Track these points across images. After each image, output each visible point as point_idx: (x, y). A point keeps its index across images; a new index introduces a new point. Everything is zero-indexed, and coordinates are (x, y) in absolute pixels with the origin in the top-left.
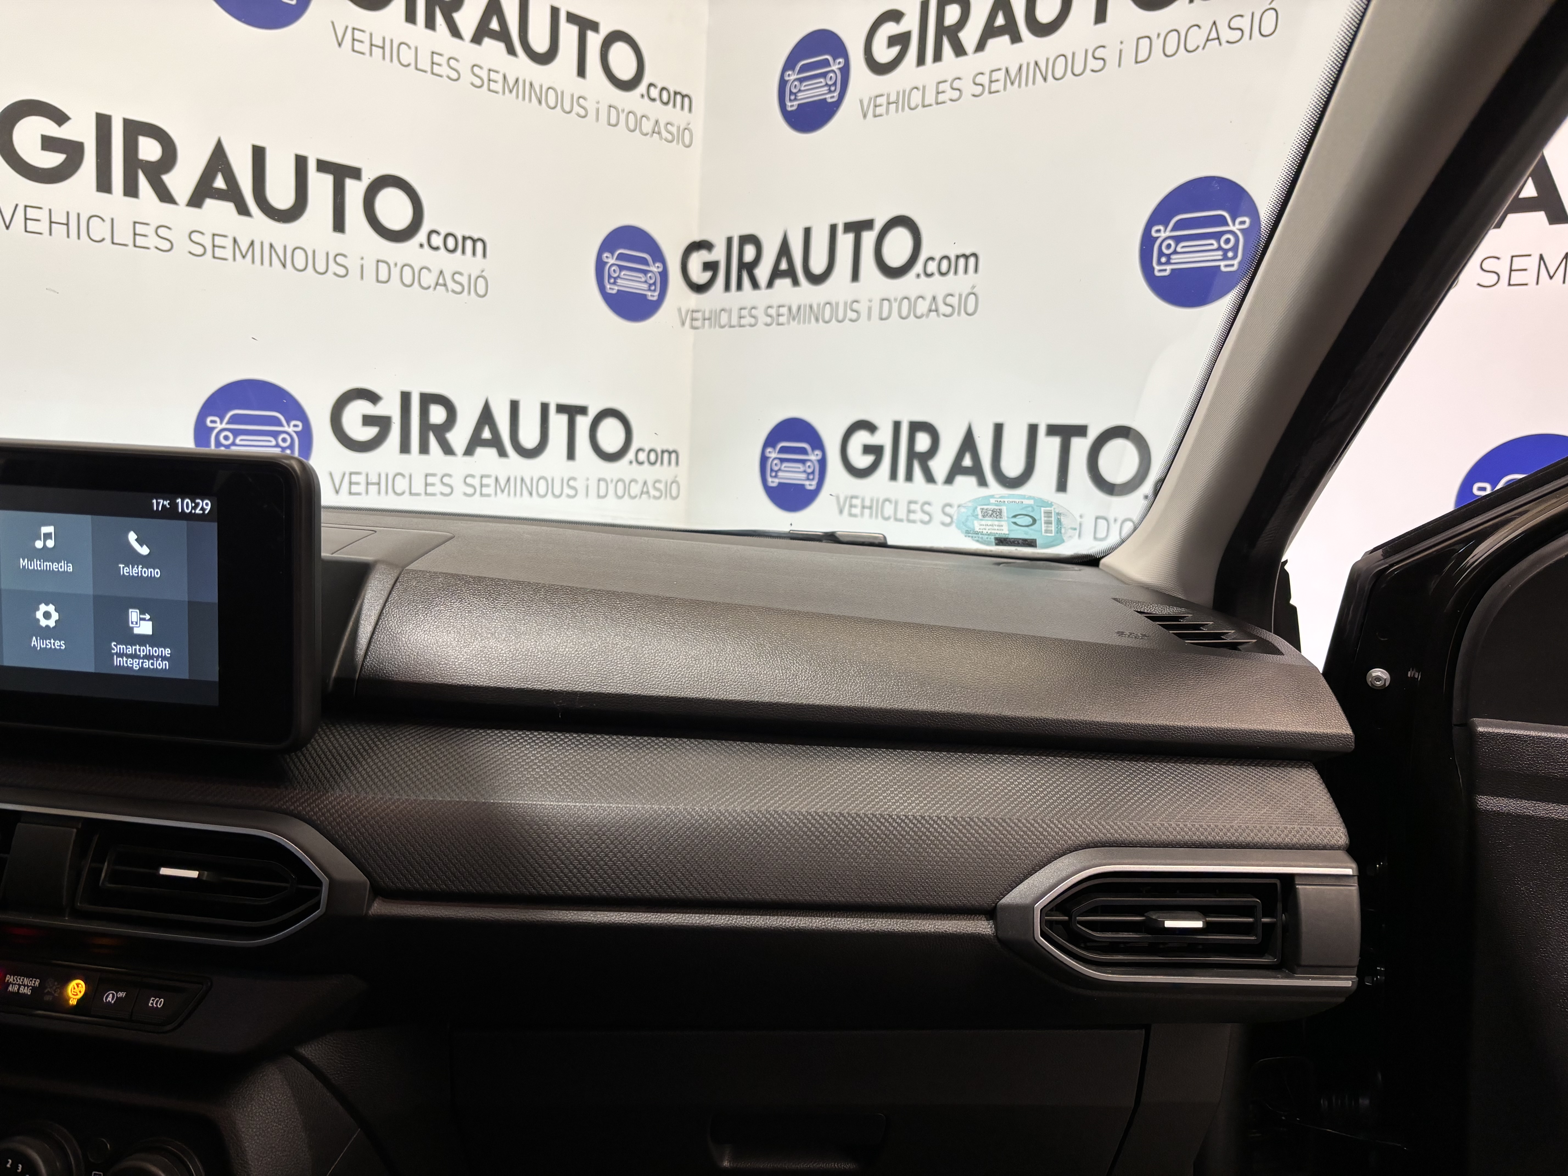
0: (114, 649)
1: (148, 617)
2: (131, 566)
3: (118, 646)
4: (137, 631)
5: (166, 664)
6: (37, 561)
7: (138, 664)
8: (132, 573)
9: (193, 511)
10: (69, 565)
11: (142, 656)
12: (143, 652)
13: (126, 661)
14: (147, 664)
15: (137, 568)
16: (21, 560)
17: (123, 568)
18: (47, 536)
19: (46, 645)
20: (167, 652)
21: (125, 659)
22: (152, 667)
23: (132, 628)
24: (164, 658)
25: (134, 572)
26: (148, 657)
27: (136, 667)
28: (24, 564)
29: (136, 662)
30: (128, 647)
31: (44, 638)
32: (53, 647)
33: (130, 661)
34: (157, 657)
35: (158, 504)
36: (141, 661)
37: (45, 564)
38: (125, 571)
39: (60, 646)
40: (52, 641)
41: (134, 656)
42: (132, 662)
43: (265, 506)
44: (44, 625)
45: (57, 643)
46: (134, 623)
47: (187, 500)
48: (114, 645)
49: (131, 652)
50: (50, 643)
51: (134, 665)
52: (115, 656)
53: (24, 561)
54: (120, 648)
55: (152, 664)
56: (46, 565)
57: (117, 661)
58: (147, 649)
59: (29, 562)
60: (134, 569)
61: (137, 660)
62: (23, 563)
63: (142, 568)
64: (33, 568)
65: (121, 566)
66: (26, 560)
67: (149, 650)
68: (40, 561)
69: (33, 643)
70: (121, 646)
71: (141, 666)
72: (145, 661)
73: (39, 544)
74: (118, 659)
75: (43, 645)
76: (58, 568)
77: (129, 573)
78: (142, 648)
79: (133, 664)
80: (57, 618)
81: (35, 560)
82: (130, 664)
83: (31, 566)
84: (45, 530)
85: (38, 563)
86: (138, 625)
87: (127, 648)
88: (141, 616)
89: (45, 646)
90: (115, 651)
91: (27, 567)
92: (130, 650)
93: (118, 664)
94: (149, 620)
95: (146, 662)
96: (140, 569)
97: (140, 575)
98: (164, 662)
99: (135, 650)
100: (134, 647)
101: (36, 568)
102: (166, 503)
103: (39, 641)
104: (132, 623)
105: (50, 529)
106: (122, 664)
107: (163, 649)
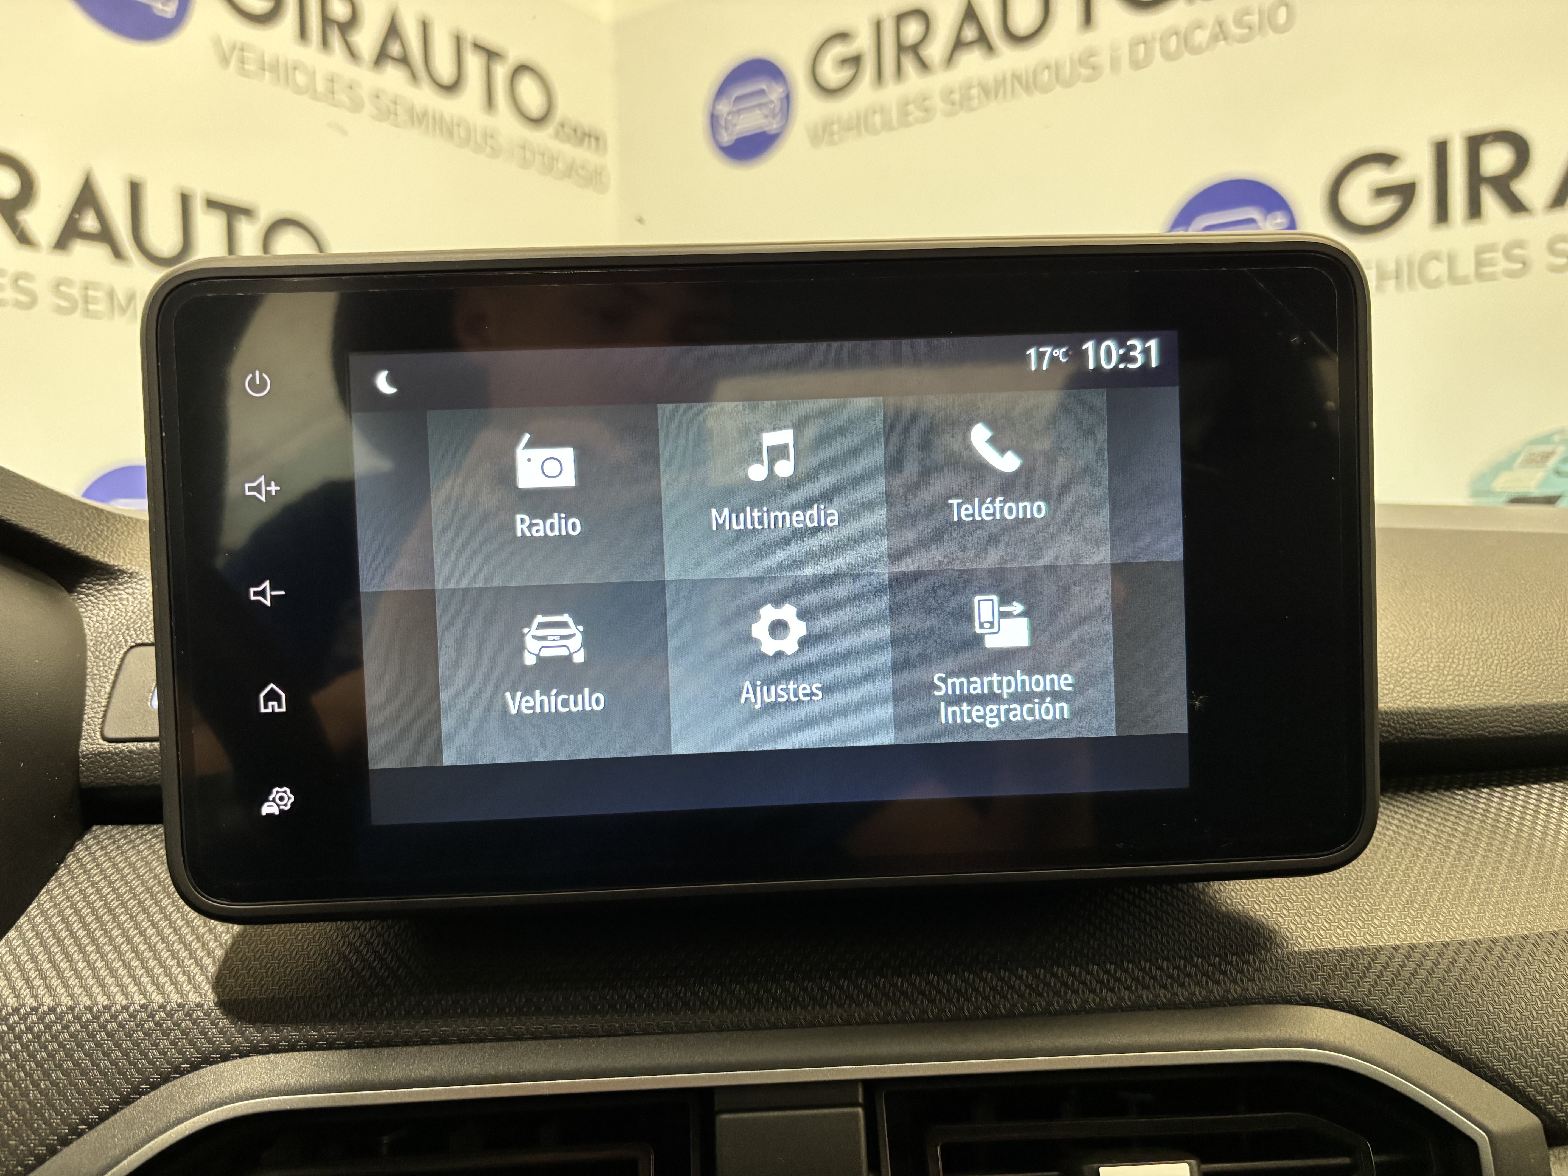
0: (939, 688)
1: (1017, 608)
2: (976, 500)
3: (950, 681)
4: (991, 642)
5: (1062, 708)
6: (752, 511)
7: (998, 716)
8: (980, 515)
9: (1122, 366)
10: (829, 512)
11: (1005, 696)
12: (1009, 686)
13: (969, 712)
14: (1019, 713)
15: (992, 502)
16: (714, 512)
17: (960, 506)
18: (778, 452)
19: (777, 695)
20: (1064, 682)
21: (965, 707)
22: (1031, 719)
23: (981, 637)
24: (1058, 696)
25: (984, 512)
26: (1021, 697)
27: (992, 723)
28: (720, 521)
29: (991, 711)
30: (972, 679)
31: (769, 681)
32: (793, 699)
33: (977, 710)
34: (1042, 696)
35: (1040, 356)
36: (1003, 708)
37: (772, 515)
38: (963, 512)
39: (812, 694)
40: (792, 686)
41: (985, 699)
42: (982, 713)
43: (1295, 339)
44: (771, 653)
45: (804, 689)
46: (987, 625)
47: (1110, 343)
48: (940, 679)
49: (979, 691)
50: (787, 691)
51: (988, 720)
52: (943, 704)
53: (720, 513)
54: (953, 684)
55: (1031, 712)
56: (776, 517)
57: (946, 714)
58: (1020, 680)
59: (734, 516)
60: (985, 506)
61: (995, 707)
62: (719, 517)
63: (1004, 502)
64: (742, 526)
65: (955, 502)
66: (726, 511)
67: (1023, 681)
68: (760, 510)
69: (744, 696)
70: (955, 680)
71: (1003, 719)
72: (1012, 707)
73: (757, 473)
74: (950, 710)
75: (769, 696)
76: (804, 522)
77: (973, 515)
78: (1005, 679)
79: (984, 717)
80: (804, 632)
81: (748, 509)
82: (978, 717)
83: (738, 523)
84: (770, 439)
85: (756, 514)
86: (995, 629)
87: (970, 683)
88: (1003, 609)
89: (773, 699)
90: (942, 693)
91: (727, 527)
92: (977, 686)
93: (950, 721)
94: (1021, 615)
95: (1015, 709)
96: (998, 505)
97: (998, 517)
98: (1058, 705)
99: (990, 683)
100: (986, 680)
101: (750, 527)
102: (1059, 353)
103: (759, 688)
104: (981, 626)
105: (785, 436)
106: (959, 720)
107: (1055, 677)
